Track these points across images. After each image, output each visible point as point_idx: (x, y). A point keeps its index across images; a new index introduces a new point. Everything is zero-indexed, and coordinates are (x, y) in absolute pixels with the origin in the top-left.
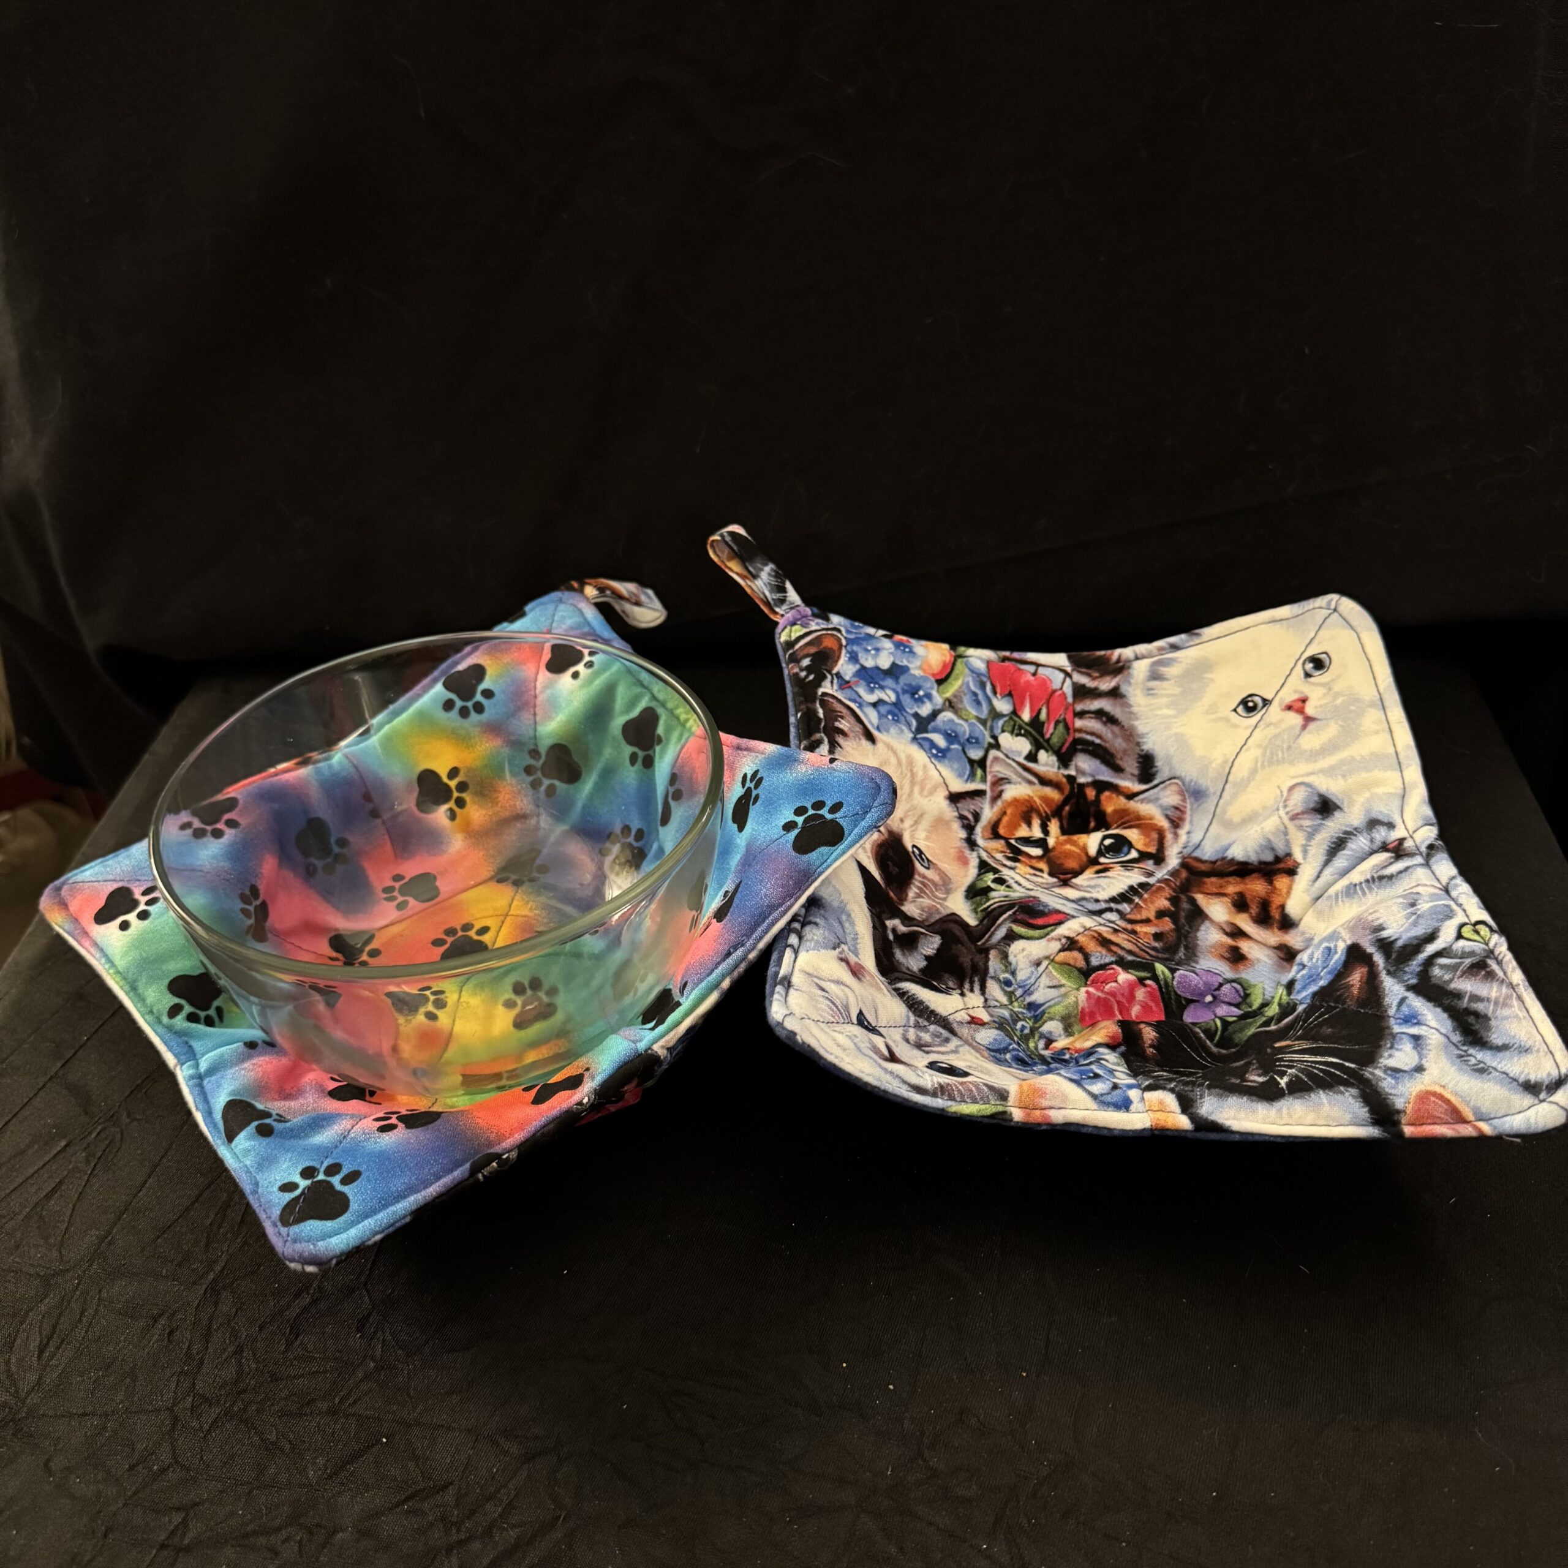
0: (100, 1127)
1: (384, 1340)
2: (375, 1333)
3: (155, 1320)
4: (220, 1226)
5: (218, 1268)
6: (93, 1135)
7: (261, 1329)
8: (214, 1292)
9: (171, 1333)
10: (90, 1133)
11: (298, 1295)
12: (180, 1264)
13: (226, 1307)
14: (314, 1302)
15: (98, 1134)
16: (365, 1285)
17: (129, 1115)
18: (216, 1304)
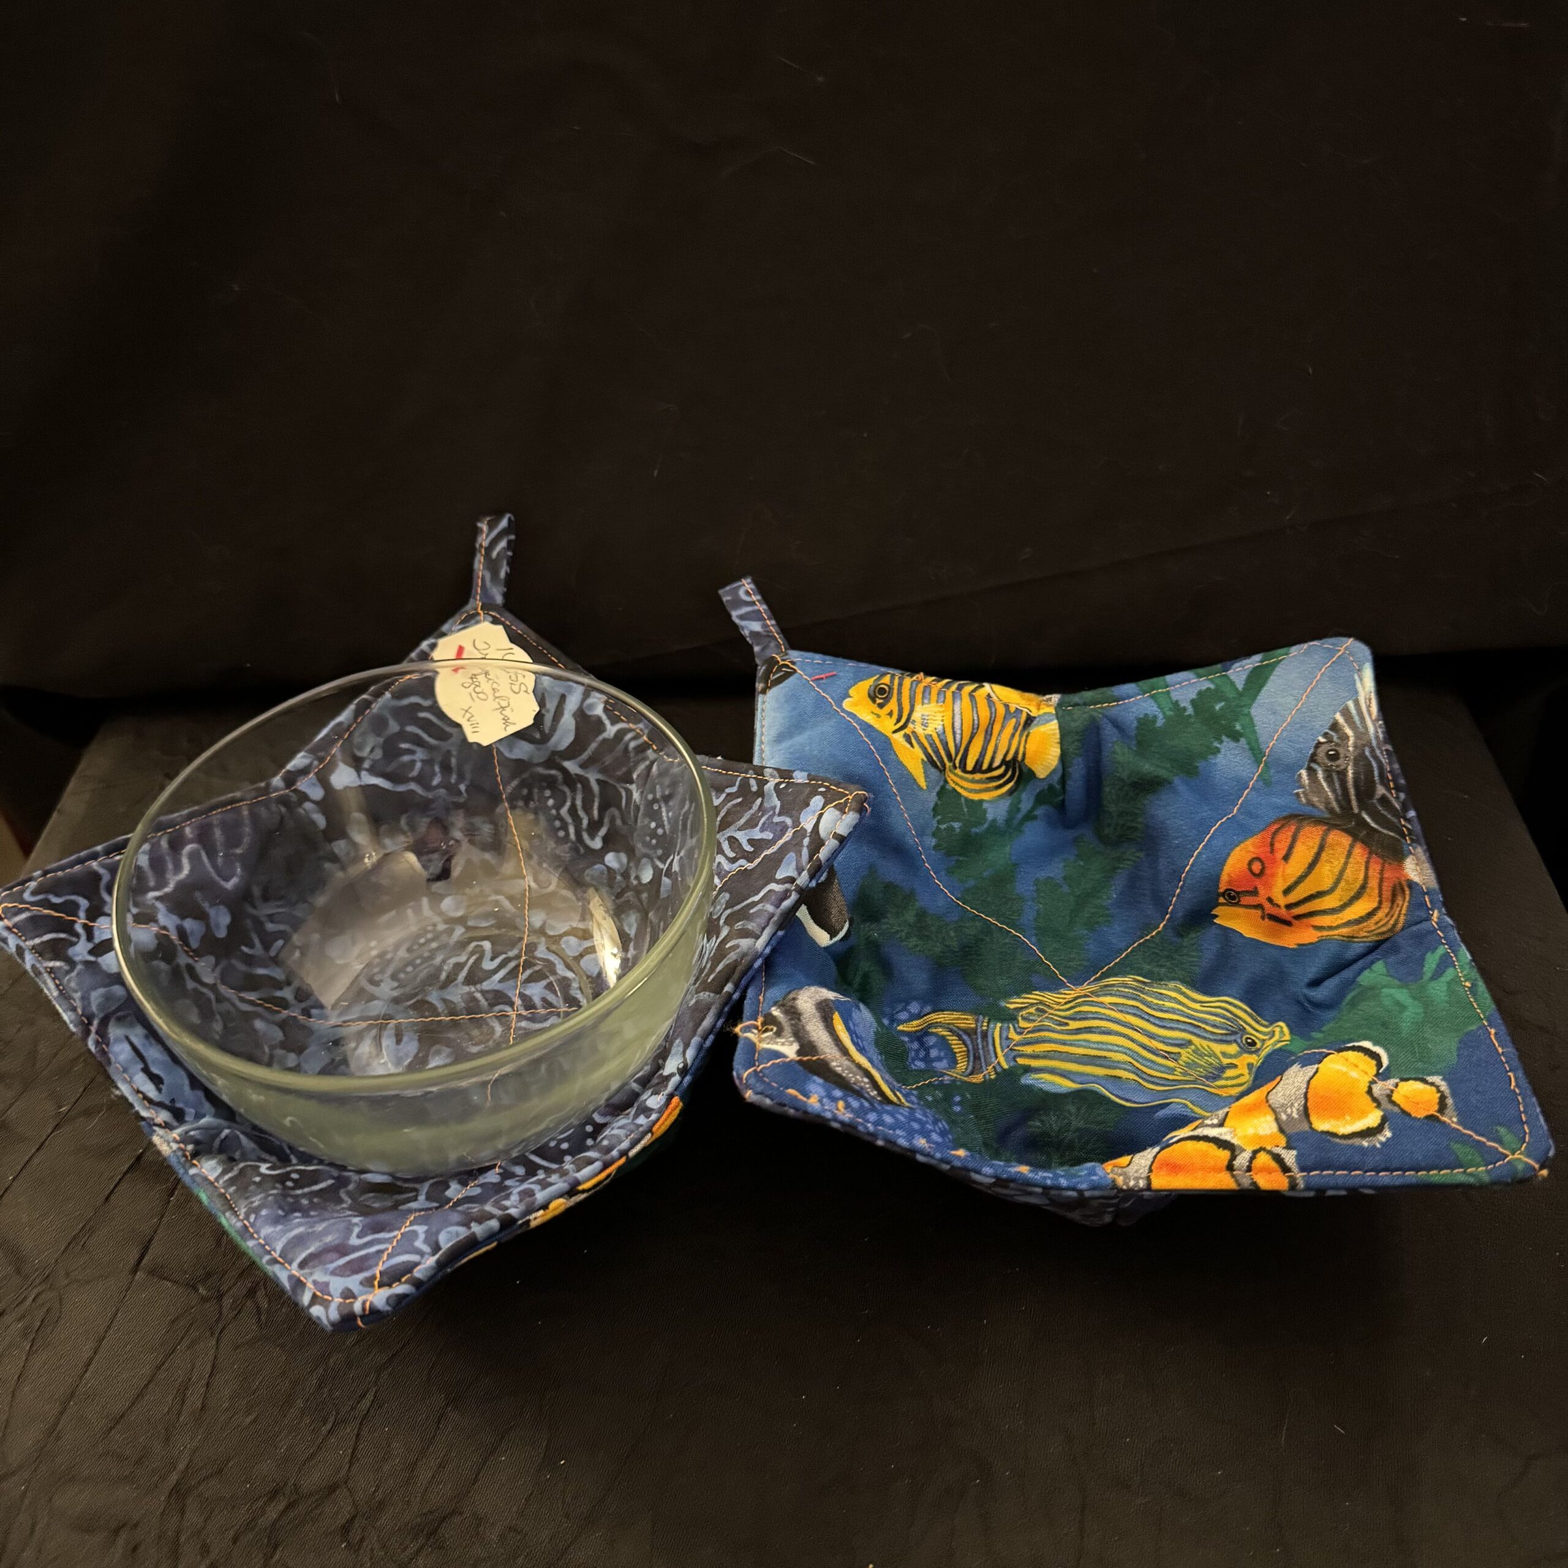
0: (36, 1291)
1: (372, 1550)
2: (362, 1540)
3: (116, 1532)
4: (179, 1414)
5: (181, 1466)
6: (31, 1299)
7: (235, 1540)
8: (179, 1493)
9: (135, 1549)
10: (25, 1298)
11: (274, 1495)
12: (139, 1462)
13: (193, 1517)
14: (290, 1506)
15: (34, 1300)
16: (346, 1483)
17: (67, 1275)
18: (183, 1512)
